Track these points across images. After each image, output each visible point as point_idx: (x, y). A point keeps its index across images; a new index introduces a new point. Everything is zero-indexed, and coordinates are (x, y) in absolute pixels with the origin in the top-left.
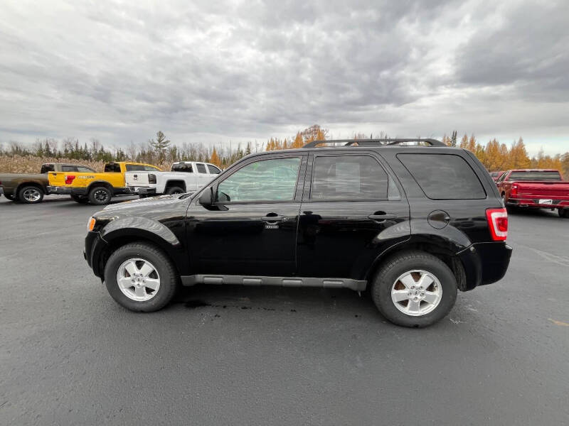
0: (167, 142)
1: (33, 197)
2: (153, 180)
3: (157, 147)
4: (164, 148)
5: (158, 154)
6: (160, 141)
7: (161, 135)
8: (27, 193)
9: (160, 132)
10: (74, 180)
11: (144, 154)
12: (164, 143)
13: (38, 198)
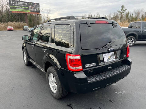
0: (126, 10)
3: (120, 13)
4: (124, 13)
5: (120, 16)
6: (122, 10)
7: (123, 7)
9: (123, 5)
11: (114, 17)
12: (124, 11)
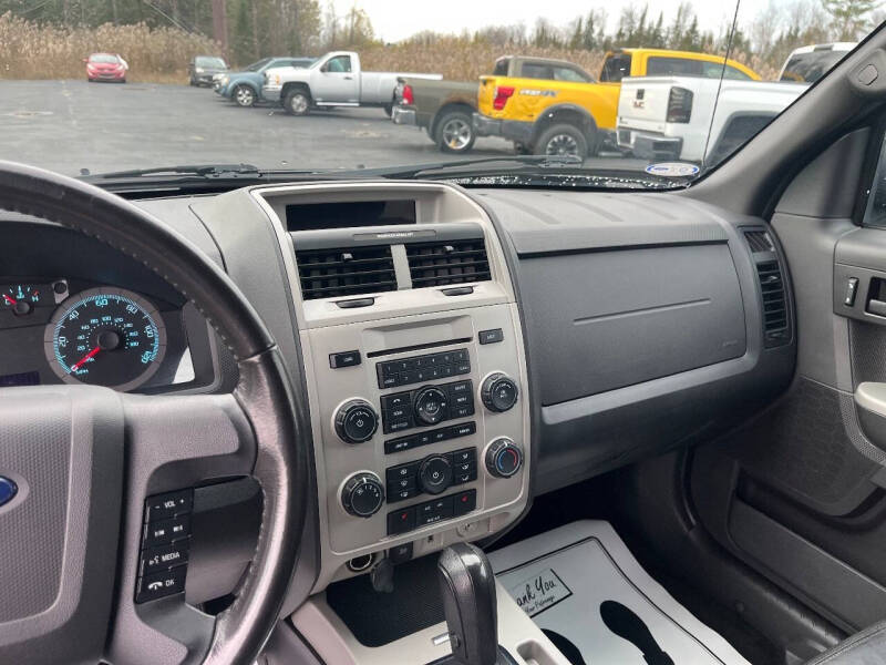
1: (458, 140)
2: (680, 109)
3: (838, 13)
4: (862, 17)
8: (450, 127)
10: (509, 100)
11: (792, 37)
13: (465, 141)
